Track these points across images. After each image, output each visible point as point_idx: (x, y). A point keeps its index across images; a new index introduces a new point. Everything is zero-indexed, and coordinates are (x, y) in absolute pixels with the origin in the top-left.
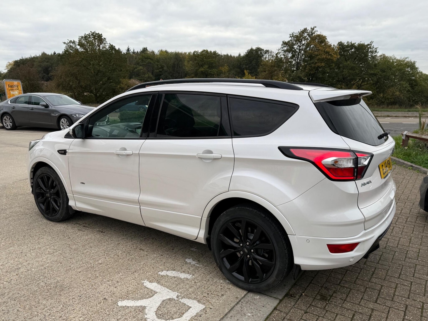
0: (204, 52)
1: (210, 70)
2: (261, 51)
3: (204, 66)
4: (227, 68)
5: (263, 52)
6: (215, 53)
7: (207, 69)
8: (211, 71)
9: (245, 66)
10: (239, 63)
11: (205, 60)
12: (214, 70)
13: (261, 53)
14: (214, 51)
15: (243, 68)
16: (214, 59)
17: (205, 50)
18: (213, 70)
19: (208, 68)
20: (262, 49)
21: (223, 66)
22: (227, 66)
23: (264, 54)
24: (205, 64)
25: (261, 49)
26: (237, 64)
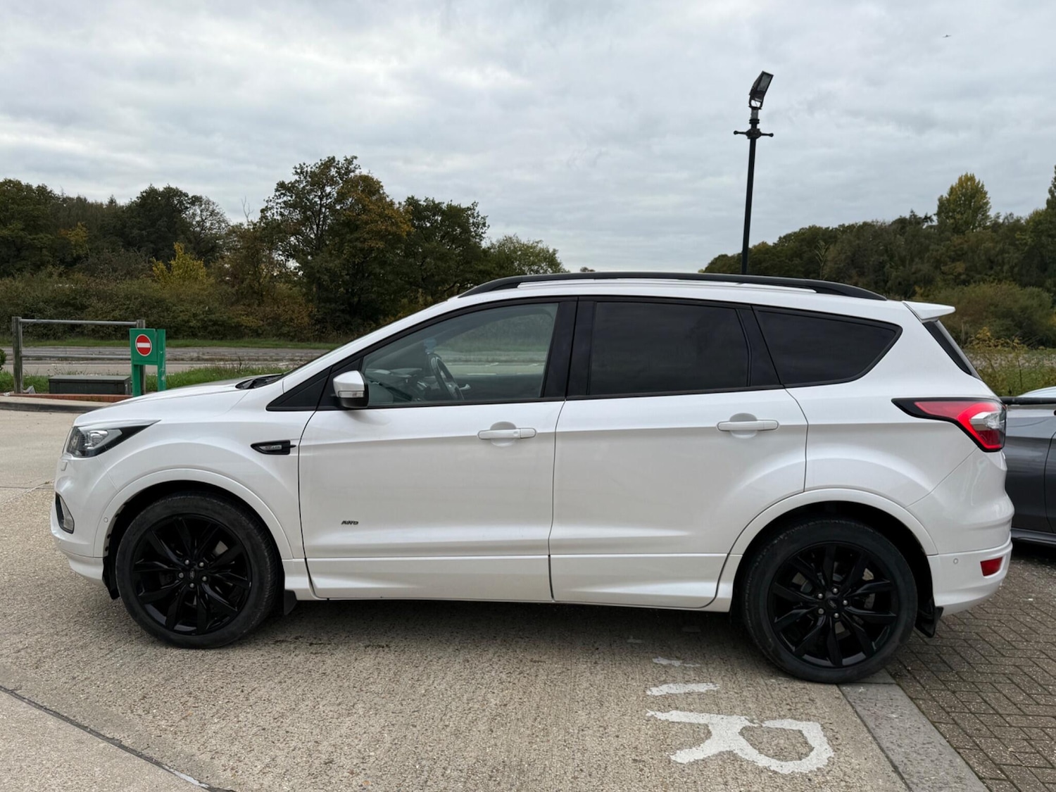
0: (10, 186)
1: (30, 235)
2: (180, 196)
3: (11, 224)
4: (85, 235)
5: (185, 200)
6: (42, 190)
7: (21, 233)
8: (31, 240)
9: (137, 231)
10: (120, 222)
11: (12, 209)
12: (42, 235)
13: (181, 202)
14: (39, 186)
15: (132, 235)
16: (42, 207)
17: (10, 181)
18: (38, 236)
19: (23, 230)
20: (183, 192)
21: (70, 226)
22: (84, 229)
23: (188, 206)
24: (13, 217)
25: (181, 192)
26: (113, 225)
